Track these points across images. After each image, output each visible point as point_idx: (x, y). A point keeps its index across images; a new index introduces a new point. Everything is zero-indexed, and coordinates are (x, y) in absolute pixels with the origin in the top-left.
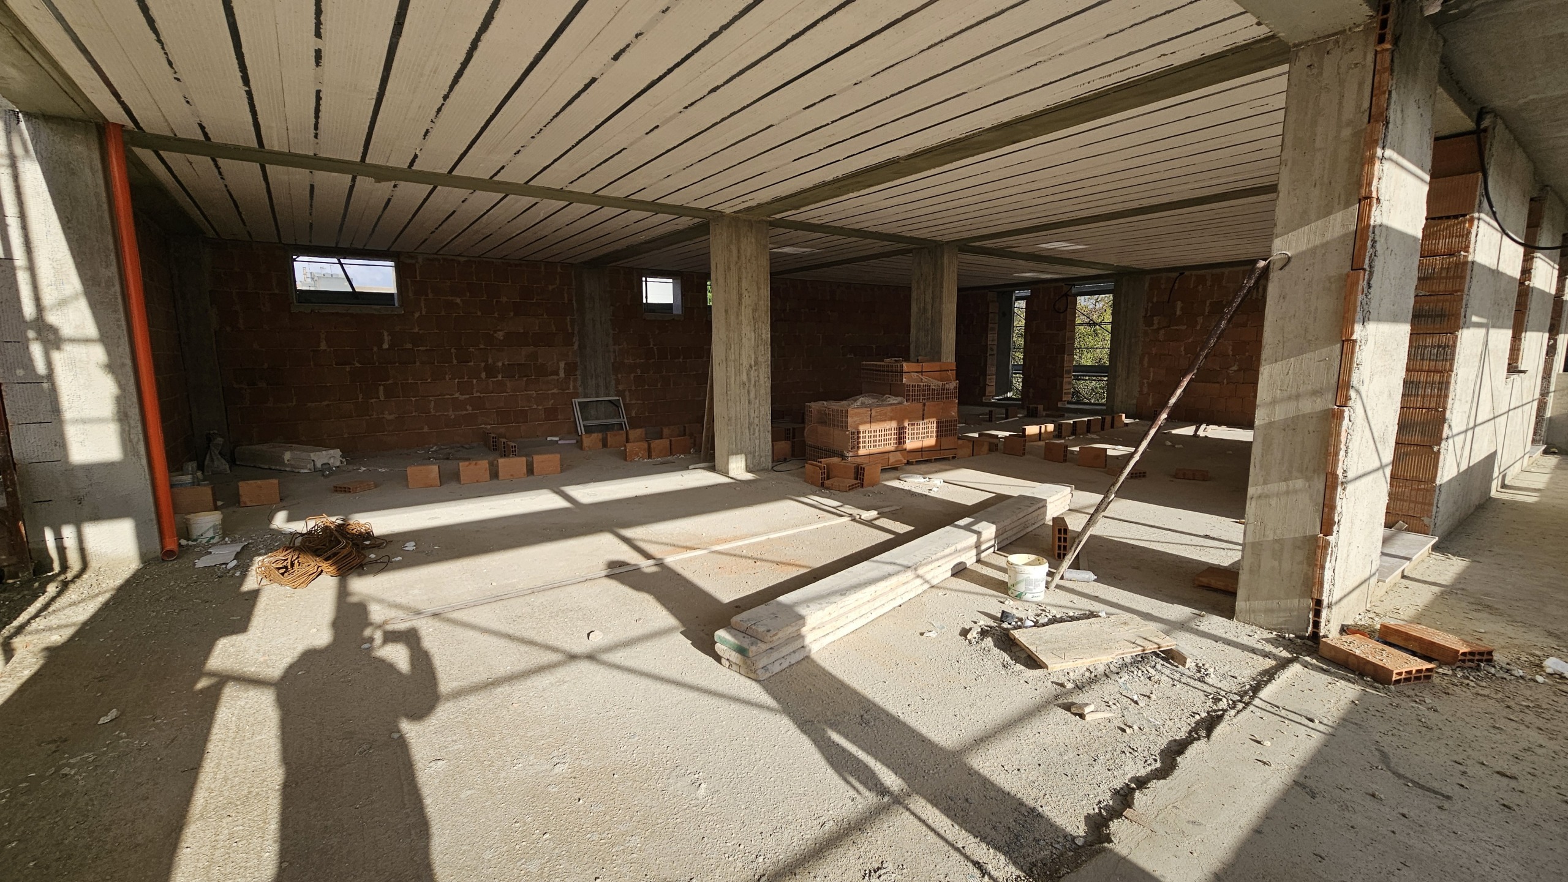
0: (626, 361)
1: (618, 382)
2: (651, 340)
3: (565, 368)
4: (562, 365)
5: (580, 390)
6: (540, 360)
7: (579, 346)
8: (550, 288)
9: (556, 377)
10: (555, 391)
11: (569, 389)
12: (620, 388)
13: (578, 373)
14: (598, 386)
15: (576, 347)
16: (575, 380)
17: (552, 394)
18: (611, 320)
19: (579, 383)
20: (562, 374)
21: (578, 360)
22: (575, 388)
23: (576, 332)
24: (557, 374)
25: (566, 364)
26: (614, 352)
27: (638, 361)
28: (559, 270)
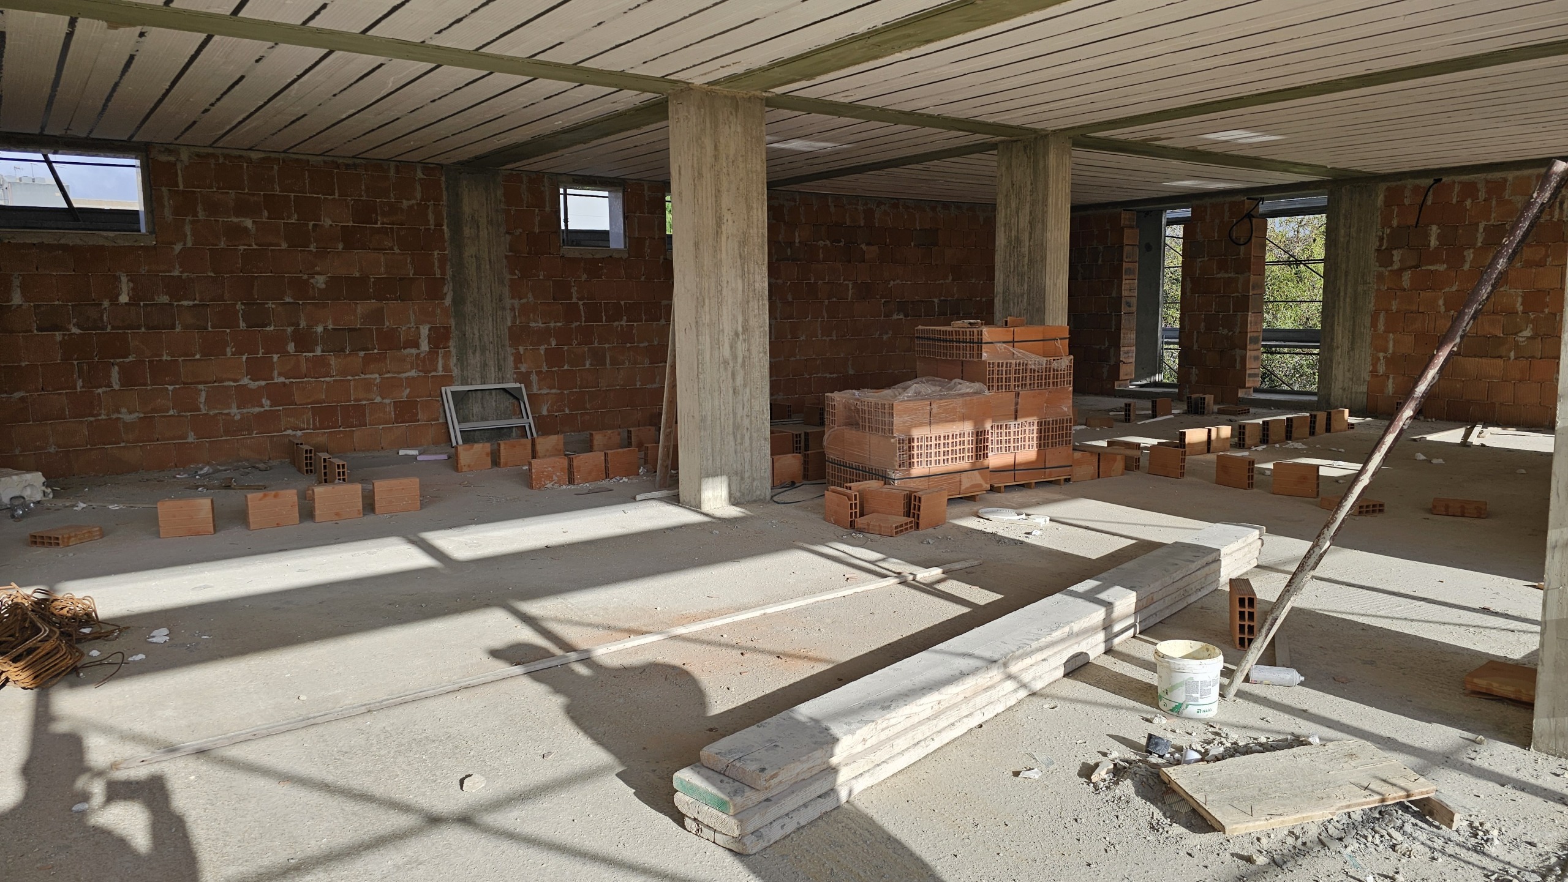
0: (533, 324)
1: (518, 359)
2: (574, 290)
3: (429, 336)
4: (425, 331)
5: (456, 372)
6: (387, 324)
7: (454, 300)
8: (405, 204)
9: (414, 351)
10: (413, 373)
11: (435, 370)
12: (523, 368)
13: (452, 343)
14: (485, 365)
15: (448, 301)
16: (447, 356)
17: (407, 378)
18: (506, 257)
19: (453, 360)
20: (425, 346)
21: (453, 322)
22: (446, 368)
23: (448, 277)
24: (417, 345)
25: (430, 330)
26: (513, 309)
27: (552, 325)
28: (420, 174)
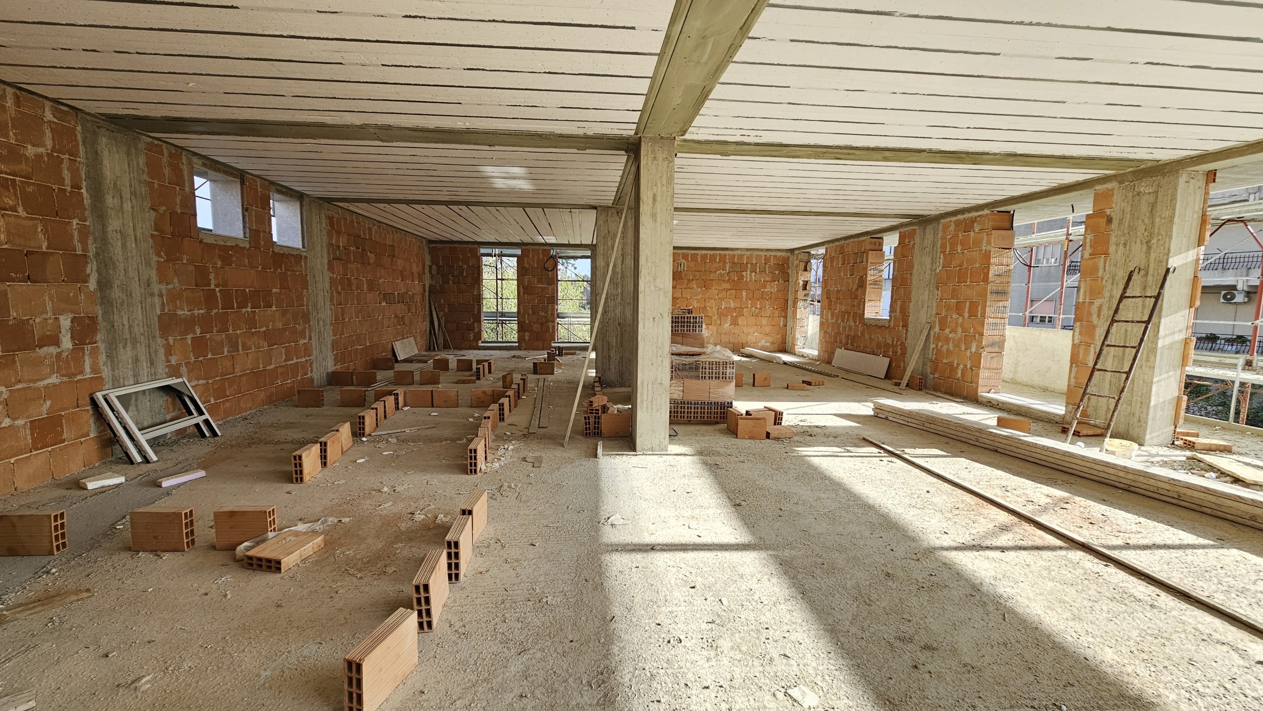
1: (169, 351)
3: (72, 329)
4: (65, 322)
5: (106, 372)
6: (14, 314)
7: (99, 283)
9: (53, 350)
10: (54, 379)
11: (82, 372)
12: (174, 360)
13: (99, 337)
14: (136, 360)
15: (92, 285)
16: (95, 353)
17: (46, 387)
19: (102, 358)
20: (67, 343)
21: (99, 311)
22: (95, 369)
23: (90, 254)
24: (56, 342)
25: (72, 321)
26: (161, 295)
27: (196, 312)
28: (49, 116)
